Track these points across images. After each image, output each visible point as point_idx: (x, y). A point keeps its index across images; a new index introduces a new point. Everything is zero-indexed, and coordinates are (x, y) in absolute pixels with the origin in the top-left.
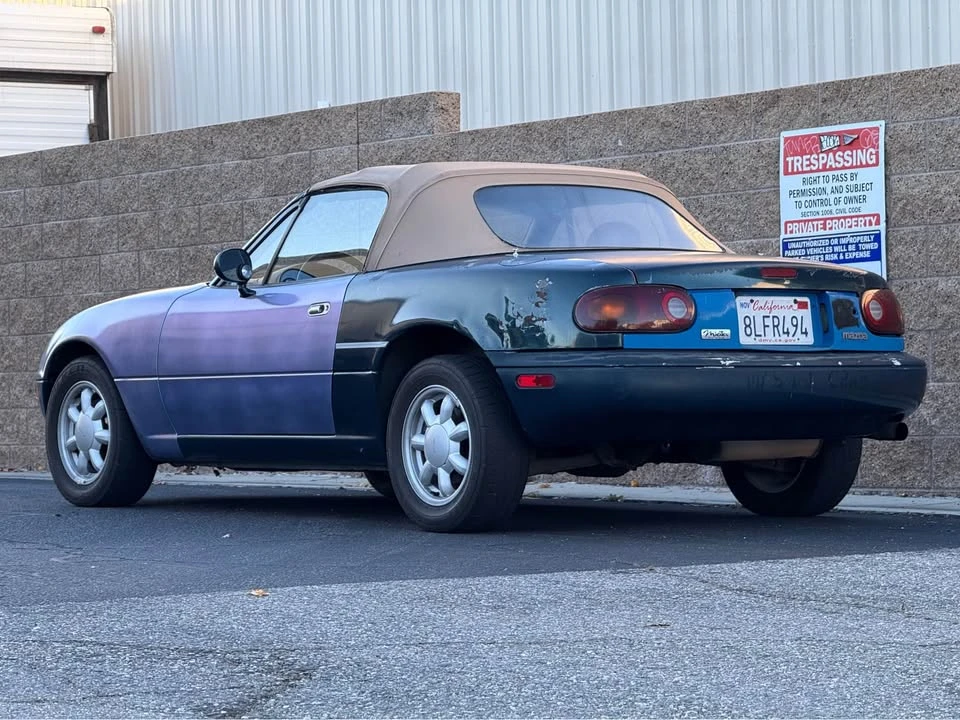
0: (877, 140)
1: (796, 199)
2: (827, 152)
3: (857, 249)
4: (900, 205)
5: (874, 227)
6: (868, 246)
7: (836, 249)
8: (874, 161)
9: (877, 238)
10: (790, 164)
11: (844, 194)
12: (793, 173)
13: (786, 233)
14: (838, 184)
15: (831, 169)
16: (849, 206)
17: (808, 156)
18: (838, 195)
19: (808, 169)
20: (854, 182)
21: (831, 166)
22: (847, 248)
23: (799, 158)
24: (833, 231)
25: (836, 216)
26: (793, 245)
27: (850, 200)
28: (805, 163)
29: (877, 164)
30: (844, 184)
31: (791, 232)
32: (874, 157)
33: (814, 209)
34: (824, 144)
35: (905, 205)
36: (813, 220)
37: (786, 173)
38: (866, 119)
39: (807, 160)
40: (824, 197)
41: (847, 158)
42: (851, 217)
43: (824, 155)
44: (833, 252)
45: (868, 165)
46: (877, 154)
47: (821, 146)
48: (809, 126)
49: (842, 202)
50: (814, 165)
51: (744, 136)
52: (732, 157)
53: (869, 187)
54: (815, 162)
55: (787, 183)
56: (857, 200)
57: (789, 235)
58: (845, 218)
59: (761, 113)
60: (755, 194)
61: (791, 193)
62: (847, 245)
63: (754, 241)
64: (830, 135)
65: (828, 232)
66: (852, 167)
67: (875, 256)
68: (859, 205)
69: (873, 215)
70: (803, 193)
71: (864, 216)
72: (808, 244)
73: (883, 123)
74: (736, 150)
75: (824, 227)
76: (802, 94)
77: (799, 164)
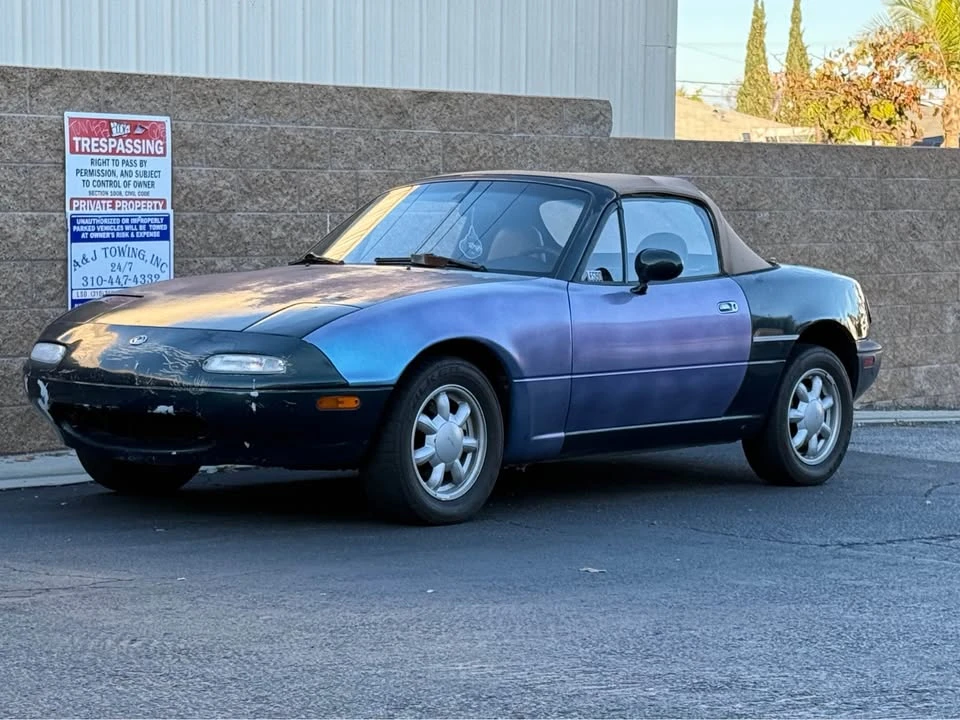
0: (164, 133)
1: (83, 178)
3: (148, 229)
4: (184, 192)
5: (161, 211)
6: (158, 227)
7: (127, 228)
8: (162, 152)
9: (166, 220)
10: (77, 143)
11: (133, 179)
12: (80, 152)
13: (71, 208)
14: (128, 169)
15: (120, 153)
16: (137, 190)
17: (97, 139)
18: (127, 179)
19: (97, 151)
20: (143, 169)
21: (120, 151)
22: (138, 227)
23: (87, 139)
24: (122, 211)
25: (125, 197)
26: (83, 221)
27: (140, 185)
28: (94, 145)
29: (164, 155)
30: (133, 169)
31: (77, 208)
32: (161, 148)
33: (102, 189)
34: (114, 130)
35: (188, 193)
36: (100, 199)
37: (73, 151)
38: (150, 113)
39: (96, 142)
40: (113, 178)
41: (136, 145)
42: (140, 200)
43: (114, 140)
44: (124, 231)
45: (156, 155)
46: (164, 146)
47: (111, 132)
48: (92, 110)
49: (131, 186)
50: (103, 148)
51: (19, 109)
53: (157, 174)
54: (105, 146)
55: (73, 162)
56: (146, 184)
57: (74, 212)
58: (134, 200)
59: (33, 89)
60: (33, 168)
61: (78, 171)
62: (138, 225)
63: (35, 214)
64: (119, 122)
65: (117, 211)
66: (141, 154)
67: (164, 236)
68: (146, 190)
69: (160, 200)
70: (91, 173)
71: (152, 200)
72: (98, 221)
73: (168, 119)
74: (12, 122)
75: (113, 207)
76: (83, 78)
77: (87, 145)
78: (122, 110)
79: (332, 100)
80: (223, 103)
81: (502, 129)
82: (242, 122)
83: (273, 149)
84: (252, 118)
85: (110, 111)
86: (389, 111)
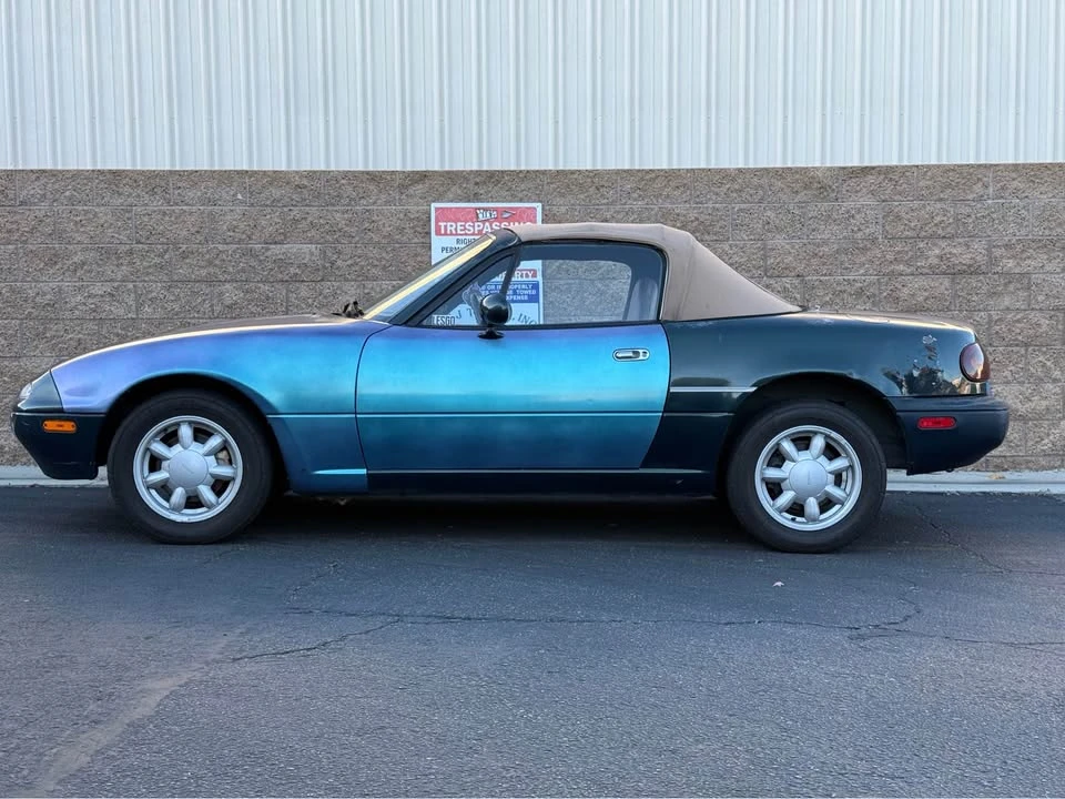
0: (535, 216)
2: (483, 222)
5: (530, 279)
6: (526, 292)
9: (537, 287)
10: (443, 228)
12: (446, 234)
17: (463, 223)
19: (463, 232)
21: (487, 232)
23: (453, 224)
28: (459, 228)
34: (480, 216)
37: (438, 233)
38: (521, 201)
39: (461, 226)
43: (480, 224)
47: (478, 217)
48: (460, 201)
50: (469, 231)
51: (388, 203)
52: (375, 218)
54: (471, 229)
55: (440, 240)
59: (402, 187)
60: (401, 247)
61: (443, 249)
64: (485, 209)
67: (533, 299)
69: (530, 270)
73: (540, 205)
74: (380, 213)
76: (454, 178)
77: (453, 229)
78: (492, 199)
80: (603, 190)
82: (625, 204)
84: (635, 200)
85: (479, 201)
86: (806, 187)
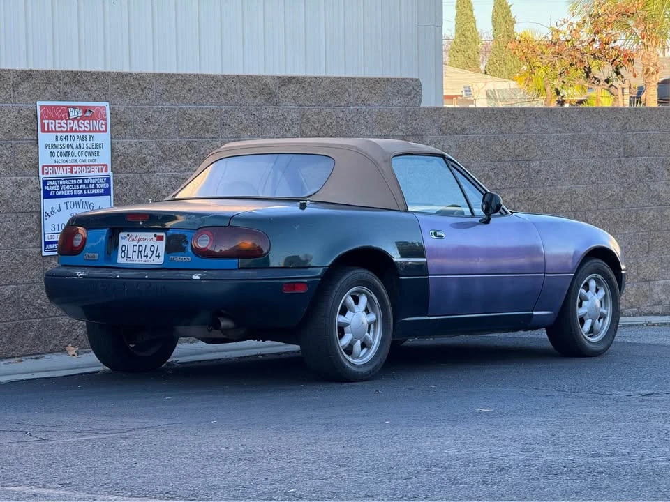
0: (105, 115)
1: (51, 150)
2: (73, 119)
3: (95, 188)
4: (120, 159)
5: (104, 173)
6: (102, 186)
7: (81, 187)
8: (104, 129)
9: (108, 180)
10: (46, 125)
11: (85, 150)
12: (48, 132)
13: (43, 174)
14: (81, 142)
15: (76, 131)
16: (88, 158)
17: (59, 121)
18: (81, 150)
19: (60, 130)
20: (91, 142)
21: (76, 129)
22: (89, 186)
23: (53, 122)
24: (78, 175)
25: (79, 163)
26: (51, 183)
27: (89, 154)
28: (57, 125)
29: (105, 131)
30: (85, 142)
31: (47, 173)
32: (103, 126)
33: (64, 158)
34: (71, 114)
35: (122, 160)
36: (63, 166)
37: (43, 131)
38: (95, 100)
39: (59, 123)
40: (71, 150)
41: (86, 125)
42: (90, 165)
43: (71, 121)
44: (80, 189)
45: (100, 131)
46: (106, 124)
47: (69, 116)
48: (55, 99)
49: (84, 156)
50: (64, 128)
51: (6, 100)
53: (101, 146)
54: (65, 126)
55: (44, 138)
56: (93, 154)
57: (45, 176)
58: (86, 166)
59: (15, 85)
60: (17, 144)
61: (47, 146)
62: (89, 184)
63: (18, 178)
64: (74, 108)
65: (74, 175)
66: (90, 131)
67: (107, 192)
68: (94, 158)
69: (104, 165)
70: (56, 146)
71: (98, 165)
72: (62, 183)
73: (107, 104)
75: (72, 172)
76: (50, 76)
77: (53, 126)
78: (76, 99)
79: (222, 85)
80: (145, 91)
81: (342, 104)
82: (159, 104)
83: (181, 124)
84: (165, 101)
85: (67, 99)
86: (261, 92)
